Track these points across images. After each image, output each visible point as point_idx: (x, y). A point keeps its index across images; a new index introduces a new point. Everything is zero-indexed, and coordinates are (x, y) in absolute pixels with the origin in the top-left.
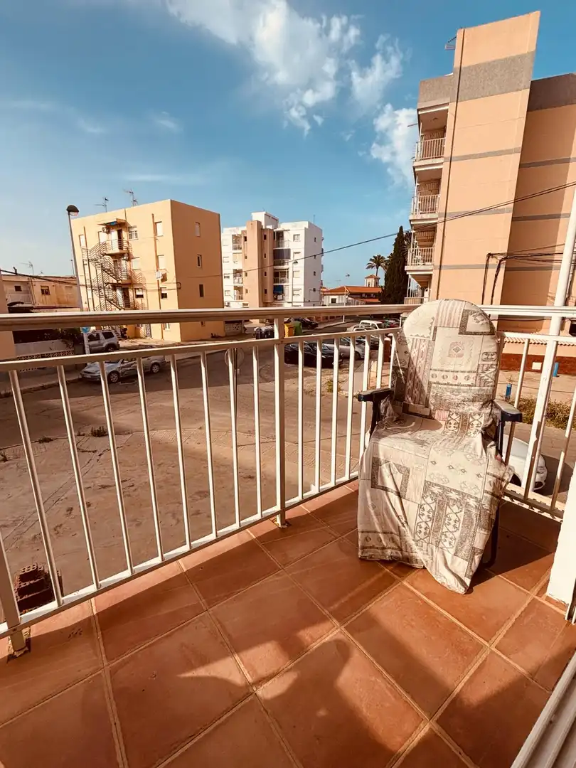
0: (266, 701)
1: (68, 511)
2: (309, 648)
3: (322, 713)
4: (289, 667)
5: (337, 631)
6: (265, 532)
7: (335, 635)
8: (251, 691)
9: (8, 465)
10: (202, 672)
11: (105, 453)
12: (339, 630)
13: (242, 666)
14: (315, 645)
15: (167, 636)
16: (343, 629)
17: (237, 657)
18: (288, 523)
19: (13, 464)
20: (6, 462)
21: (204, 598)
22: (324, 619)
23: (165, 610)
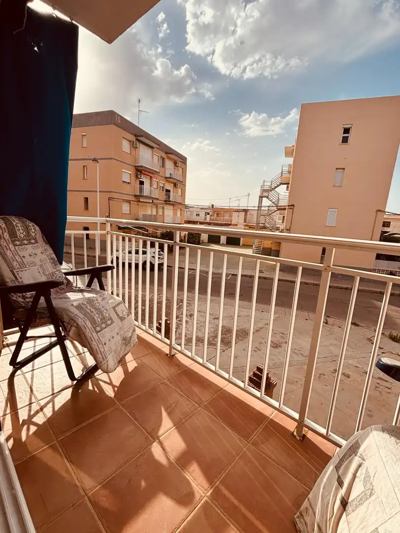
0: (150, 448)
1: (334, 370)
2: (185, 470)
3: (143, 484)
4: (170, 458)
5: (202, 493)
6: (280, 423)
7: (198, 491)
8: (156, 439)
9: (326, 326)
10: (164, 414)
11: (388, 354)
12: (203, 495)
13: (169, 431)
14: (188, 476)
15: (181, 395)
16: (205, 499)
17: (174, 427)
18: (303, 439)
19: (328, 327)
20: (326, 325)
21: (208, 403)
22: (210, 481)
23: (196, 390)
